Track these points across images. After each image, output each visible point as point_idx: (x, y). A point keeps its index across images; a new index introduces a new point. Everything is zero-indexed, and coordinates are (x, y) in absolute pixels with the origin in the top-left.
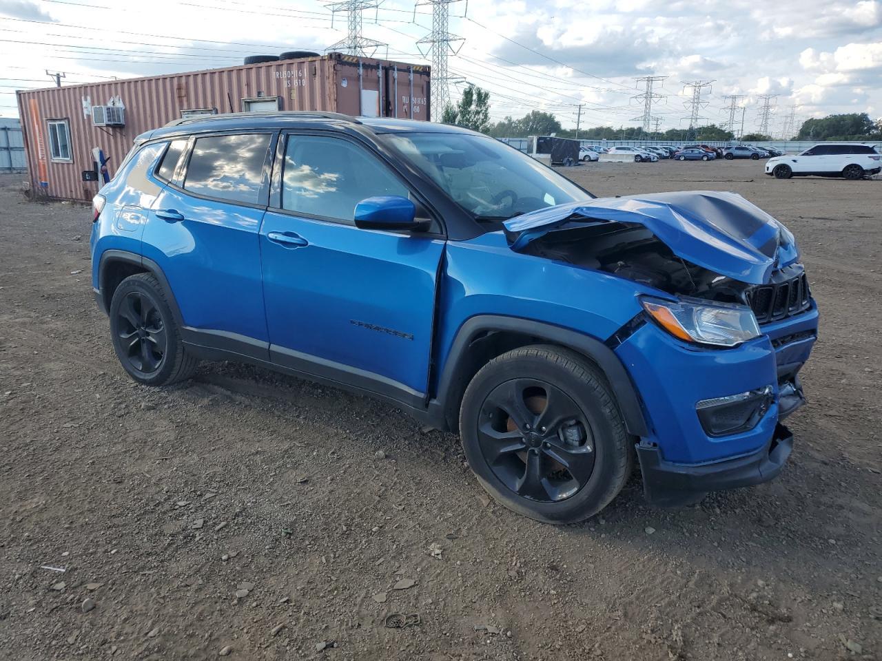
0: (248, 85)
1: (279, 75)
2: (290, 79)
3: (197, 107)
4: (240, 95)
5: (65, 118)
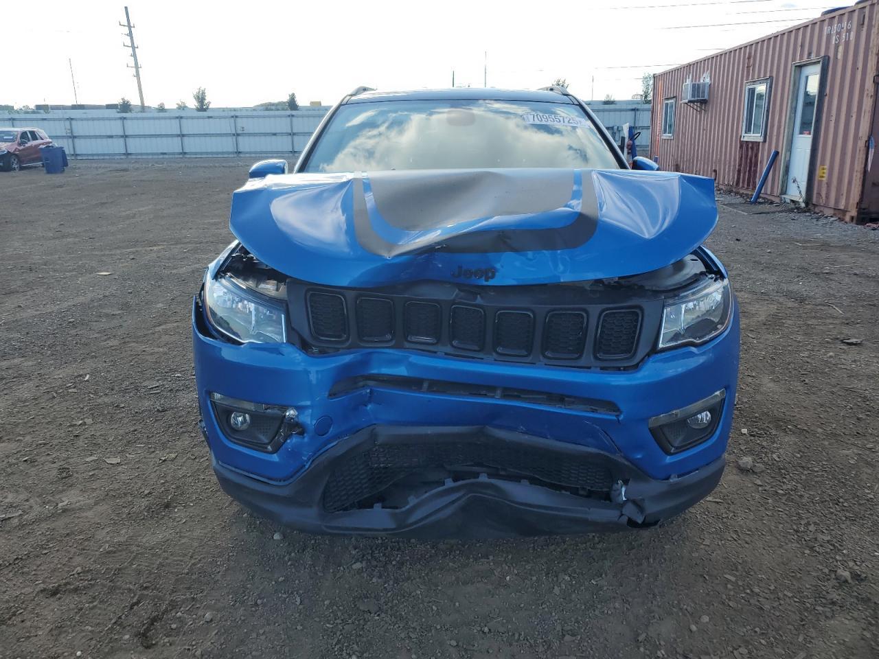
0: (802, 46)
1: (831, 31)
2: (839, 33)
3: (759, 77)
4: (794, 59)
5: (674, 97)
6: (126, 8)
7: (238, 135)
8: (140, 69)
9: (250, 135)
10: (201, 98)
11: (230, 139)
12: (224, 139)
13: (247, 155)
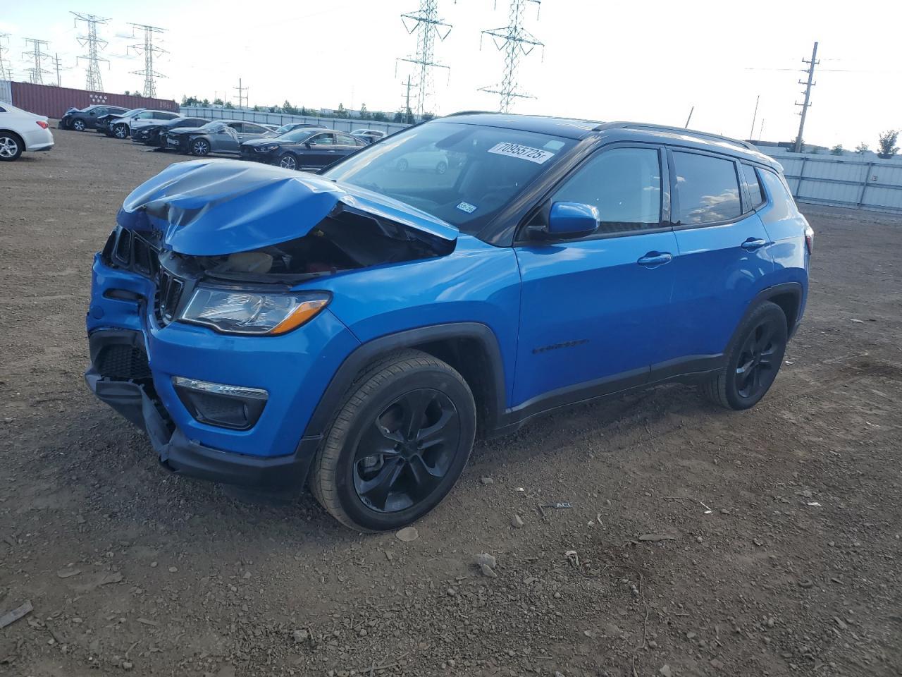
6: (816, 44)
7: (868, 185)
8: (808, 108)
9: (881, 186)
10: (888, 144)
11: (856, 188)
12: (849, 187)
13: (872, 209)
